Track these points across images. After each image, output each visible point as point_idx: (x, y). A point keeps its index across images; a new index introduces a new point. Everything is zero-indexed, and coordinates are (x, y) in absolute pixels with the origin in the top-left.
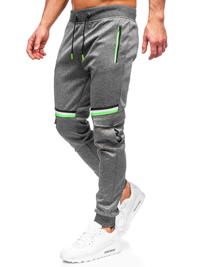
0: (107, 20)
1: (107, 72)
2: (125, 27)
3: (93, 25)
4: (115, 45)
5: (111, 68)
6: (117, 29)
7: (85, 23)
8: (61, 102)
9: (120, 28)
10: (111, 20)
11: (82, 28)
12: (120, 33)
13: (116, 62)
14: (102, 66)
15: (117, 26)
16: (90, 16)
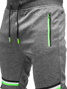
0: (37, 9)
1: (44, 56)
2: (55, 13)
3: (25, 13)
4: (47, 31)
5: (47, 52)
6: (47, 16)
7: (18, 11)
8: (6, 74)
9: (49, 15)
10: (40, 8)
11: (15, 15)
12: (50, 19)
13: (51, 46)
14: (39, 51)
15: (47, 13)
16: (22, 5)
